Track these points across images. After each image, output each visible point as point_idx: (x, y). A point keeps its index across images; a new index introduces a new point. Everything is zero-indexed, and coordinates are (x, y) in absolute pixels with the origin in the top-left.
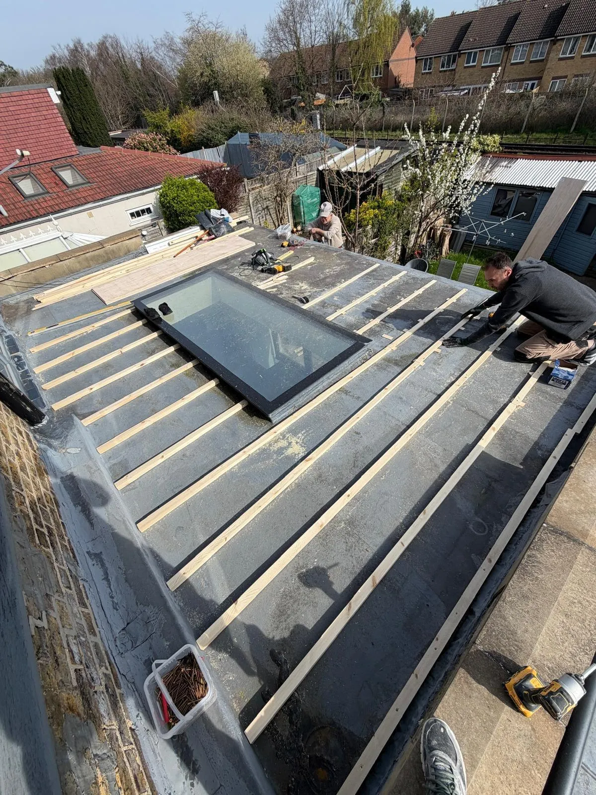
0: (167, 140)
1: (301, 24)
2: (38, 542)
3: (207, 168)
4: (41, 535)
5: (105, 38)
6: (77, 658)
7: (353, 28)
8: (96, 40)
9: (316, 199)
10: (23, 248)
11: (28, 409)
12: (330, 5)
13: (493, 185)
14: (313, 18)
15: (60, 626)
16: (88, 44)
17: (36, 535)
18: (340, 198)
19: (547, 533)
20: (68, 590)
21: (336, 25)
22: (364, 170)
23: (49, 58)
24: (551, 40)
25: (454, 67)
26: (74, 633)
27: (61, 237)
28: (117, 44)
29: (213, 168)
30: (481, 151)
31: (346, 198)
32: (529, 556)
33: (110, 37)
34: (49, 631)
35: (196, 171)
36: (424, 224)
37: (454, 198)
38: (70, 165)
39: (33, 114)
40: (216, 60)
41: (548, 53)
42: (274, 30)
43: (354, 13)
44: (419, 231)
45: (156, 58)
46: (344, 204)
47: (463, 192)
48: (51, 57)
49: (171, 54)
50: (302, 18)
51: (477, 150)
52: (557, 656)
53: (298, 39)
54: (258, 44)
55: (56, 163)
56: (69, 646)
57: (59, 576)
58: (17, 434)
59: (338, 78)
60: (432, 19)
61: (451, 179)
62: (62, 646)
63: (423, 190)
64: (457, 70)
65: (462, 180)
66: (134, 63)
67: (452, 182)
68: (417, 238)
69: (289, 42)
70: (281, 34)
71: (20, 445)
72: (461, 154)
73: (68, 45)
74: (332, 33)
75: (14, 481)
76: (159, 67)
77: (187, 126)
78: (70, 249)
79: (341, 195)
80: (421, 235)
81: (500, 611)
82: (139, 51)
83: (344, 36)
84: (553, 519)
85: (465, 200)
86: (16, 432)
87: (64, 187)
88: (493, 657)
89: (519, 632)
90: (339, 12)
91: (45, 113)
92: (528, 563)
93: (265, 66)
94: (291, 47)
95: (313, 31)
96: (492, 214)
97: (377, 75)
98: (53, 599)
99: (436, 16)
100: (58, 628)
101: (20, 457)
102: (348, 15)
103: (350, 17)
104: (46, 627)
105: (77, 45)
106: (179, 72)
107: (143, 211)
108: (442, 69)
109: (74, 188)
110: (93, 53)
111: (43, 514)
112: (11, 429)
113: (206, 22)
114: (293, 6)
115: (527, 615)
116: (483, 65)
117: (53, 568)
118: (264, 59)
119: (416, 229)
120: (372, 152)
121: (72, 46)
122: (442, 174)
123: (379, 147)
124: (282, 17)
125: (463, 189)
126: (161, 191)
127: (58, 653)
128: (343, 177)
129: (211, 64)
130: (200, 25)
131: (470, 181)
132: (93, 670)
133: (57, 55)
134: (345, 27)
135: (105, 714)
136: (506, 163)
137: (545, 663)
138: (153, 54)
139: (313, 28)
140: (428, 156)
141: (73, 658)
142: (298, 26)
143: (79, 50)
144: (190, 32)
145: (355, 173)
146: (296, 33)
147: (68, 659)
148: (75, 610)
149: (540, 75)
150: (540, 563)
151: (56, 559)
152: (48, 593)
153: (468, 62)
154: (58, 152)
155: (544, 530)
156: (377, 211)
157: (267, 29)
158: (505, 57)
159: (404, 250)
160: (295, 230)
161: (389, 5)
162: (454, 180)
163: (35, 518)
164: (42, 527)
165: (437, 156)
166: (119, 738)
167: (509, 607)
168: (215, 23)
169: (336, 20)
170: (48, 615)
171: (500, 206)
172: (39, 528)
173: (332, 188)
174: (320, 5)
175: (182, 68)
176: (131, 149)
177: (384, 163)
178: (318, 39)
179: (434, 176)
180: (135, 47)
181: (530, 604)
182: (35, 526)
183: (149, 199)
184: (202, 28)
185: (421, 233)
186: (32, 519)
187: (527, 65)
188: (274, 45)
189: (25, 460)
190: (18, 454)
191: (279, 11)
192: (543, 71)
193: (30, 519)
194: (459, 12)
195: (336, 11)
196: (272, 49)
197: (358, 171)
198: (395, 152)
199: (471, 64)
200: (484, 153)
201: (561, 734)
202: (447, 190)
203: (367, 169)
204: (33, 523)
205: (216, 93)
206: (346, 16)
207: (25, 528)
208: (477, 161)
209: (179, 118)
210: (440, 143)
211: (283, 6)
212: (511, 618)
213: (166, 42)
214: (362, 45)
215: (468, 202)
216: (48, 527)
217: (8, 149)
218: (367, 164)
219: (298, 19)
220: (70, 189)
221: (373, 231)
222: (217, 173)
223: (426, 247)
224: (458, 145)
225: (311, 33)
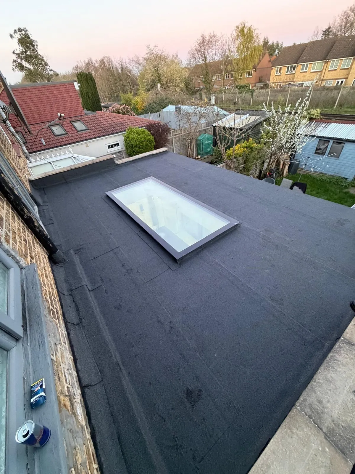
0: (131, 108)
1: (208, 50)
2: (52, 316)
3: (151, 124)
4: (53, 312)
5: (104, 57)
6: (68, 381)
7: (236, 52)
8: (99, 59)
9: (210, 141)
10: (52, 162)
11: (51, 245)
12: (224, 41)
13: (316, 137)
14: (214, 47)
15: (61, 362)
16: (95, 61)
17: (51, 312)
18: (224, 141)
19: (343, 344)
20: (64, 344)
21: (227, 51)
22: (239, 127)
23: (74, 67)
24: (353, 58)
25: (294, 72)
26: (67, 367)
27: (72, 157)
28: (109, 61)
29: (155, 124)
30: (308, 118)
31: (228, 142)
32: (332, 356)
33: (107, 57)
34: (56, 363)
35: (145, 125)
36: (273, 157)
37: (292, 144)
38: (80, 120)
39: (65, 95)
40: (160, 68)
41: (352, 65)
42: (193, 54)
43: (237, 45)
44: (270, 161)
45: (129, 67)
46: (226, 145)
47: (297, 141)
48: (76, 67)
49: (137, 65)
50: (209, 47)
51: (307, 117)
52: (348, 420)
53: (206, 58)
54: (183, 60)
55: (73, 119)
56: (64, 373)
57: (61, 336)
58: (44, 258)
59: (226, 78)
60: (282, 47)
61: (291, 133)
62: (61, 372)
63: (273, 139)
64: (296, 74)
65: (297, 133)
66: (117, 70)
67: (291, 135)
68: (268, 165)
69: (201, 59)
70: (196, 56)
71: (45, 264)
72: (296, 120)
73: (85, 61)
74: (225, 55)
75: (43, 282)
76: (130, 72)
77: (142, 102)
78: (76, 163)
79: (225, 140)
80: (271, 164)
81: (312, 388)
82: (120, 63)
83: (231, 56)
84: (348, 335)
85: (299, 145)
86: (44, 257)
87: (76, 131)
88: (307, 415)
89: (324, 402)
90: (229, 44)
91: (71, 94)
92: (331, 360)
93: (186, 71)
94: (202, 62)
95: (214, 54)
96: (315, 153)
97: (249, 76)
98: (58, 347)
99: (284, 46)
100: (60, 363)
101: (45, 271)
102: (234, 46)
103: (235, 47)
104: (55, 360)
105: (90, 61)
106: (141, 74)
107: (115, 145)
108: (287, 73)
109: (80, 132)
110: (97, 65)
111: (54, 302)
112: (42, 255)
113: (157, 49)
114: (204, 42)
115: (329, 392)
116: (312, 71)
117: (58, 331)
118: (186, 68)
119: (268, 160)
120: (244, 117)
121: (87, 61)
122: (285, 130)
123: (248, 115)
124: (198, 47)
125: (297, 139)
126: (126, 135)
127: (60, 375)
128: (227, 130)
129: (157, 70)
130: (153, 51)
131: (301, 134)
132: (75, 389)
133: (79, 66)
134: (232, 52)
135: (80, 415)
136: (324, 125)
137: (340, 423)
138: (128, 65)
139: (214, 52)
140: (277, 120)
141: (66, 380)
142: (206, 51)
143: (90, 63)
144: (148, 55)
145: (234, 128)
146: (205, 55)
147: (64, 381)
148: (67, 355)
149: (346, 77)
150: (339, 361)
151: (60, 327)
152: (56, 343)
153: (303, 69)
154: (75, 114)
155: (341, 341)
156: (245, 149)
157: (189, 53)
158: (325, 67)
159: (261, 172)
160: (197, 158)
161: (257, 41)
162: (292, 134)
163: (51, 303)
164: (54, 308)
165: (282, 120)
166: (86, 430)
167: (318, 386)
168: (162, 50)
169: (227, 48)
170: (56, 354)
171: (320, 149)
172: (53, 308)
173: (220, 136)
174: (219, 41)
175: (142, 72)
176: (112, 113)
177: (250, 123)
178: (216, 58)
179: (280, 131)
180: (119, 62)
181: (332, 385)
182: (51, 307)
183: (119, 139)
184: (154, 53)
185: (271, 163)
186: (50, 303)
187: (339, 71)
188: (192, 61)
189: (47, 272)
190: (44, 268)
191: (196, 44)
192: (348, 74)
193: (49, 302)
194: (298, 43)
195: (227, 44)
196: (191, 63)
197: (236, 127)
198: (258, 117)
199: (304, 71)
200: (311, 119)
201: (350, 469)
202: (287, 139)
203: (241, 126)
204: (50, 306)
205: (159, 85)
206: (233, 46)
207: (47, 307)
208: (307, 124)
209: (138, 97)
210: (284, 113)
211: (199, 42)
212: (319, 392)
213: (135, 60)
214: (241, 61)
215: (300, 146)
216: (56, 308)
217: (50, 112)
218: (241, 124)
219: (206, 48)
220: (79, 132)
221: (243, 160)
222: (157, 126)
223: (274, 171)
224: (295, 114)
225: (213, 55)
